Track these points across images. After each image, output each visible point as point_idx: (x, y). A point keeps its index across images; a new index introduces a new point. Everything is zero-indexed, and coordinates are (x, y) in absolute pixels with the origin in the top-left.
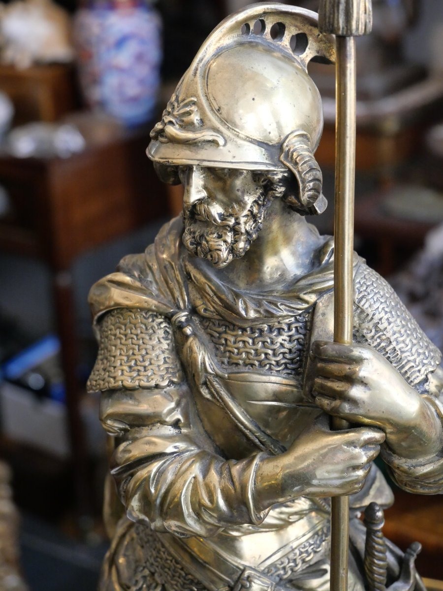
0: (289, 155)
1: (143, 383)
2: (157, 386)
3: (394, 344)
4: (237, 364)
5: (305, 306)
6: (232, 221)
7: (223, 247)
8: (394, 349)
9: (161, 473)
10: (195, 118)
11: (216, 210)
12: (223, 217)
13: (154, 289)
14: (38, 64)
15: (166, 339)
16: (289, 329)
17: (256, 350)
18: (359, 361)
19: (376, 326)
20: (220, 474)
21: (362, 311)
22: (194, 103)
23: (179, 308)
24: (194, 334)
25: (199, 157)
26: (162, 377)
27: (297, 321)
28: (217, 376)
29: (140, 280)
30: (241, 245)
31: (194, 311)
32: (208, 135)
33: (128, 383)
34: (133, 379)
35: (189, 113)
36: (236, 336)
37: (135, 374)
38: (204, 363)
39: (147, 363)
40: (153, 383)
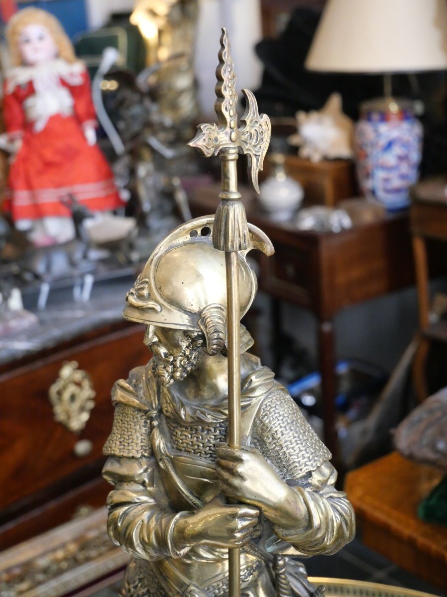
0: (204, 320)
1: (125, 454)
2: (133, 457)
3: (285, 449)
4: (181, 450)
5: (224, 417)
6: (171, 359)
7: (166, 375)
8: (285, 453)
9: (125, 514)
10: (145, 292)
11: (163, 351)
12: (166, 355)
13: (141, 393)
14: (326, 159)
15: (145, 426)
16: (215, 431)
17: (192, 442)
18: (239, 460)
19: (273, 436)
20: (157, 521)
21: (264, 425)
22: (147, 282)
23: (153, 408)
24: (159, 426)
25: (144, 318)
26: (137, 451)
27: (221, 426)
28: (167, 456)
29: (135, 386)
30: (178, 374)
31: (160, 411)
32: (151, 304)
33: (117, 453)
34: (120, 449)
35: (143, 289)
36: (182, 431)
37: (122, 447)
38: (159, 446)
39: (131, 441)
40: (131, 455)
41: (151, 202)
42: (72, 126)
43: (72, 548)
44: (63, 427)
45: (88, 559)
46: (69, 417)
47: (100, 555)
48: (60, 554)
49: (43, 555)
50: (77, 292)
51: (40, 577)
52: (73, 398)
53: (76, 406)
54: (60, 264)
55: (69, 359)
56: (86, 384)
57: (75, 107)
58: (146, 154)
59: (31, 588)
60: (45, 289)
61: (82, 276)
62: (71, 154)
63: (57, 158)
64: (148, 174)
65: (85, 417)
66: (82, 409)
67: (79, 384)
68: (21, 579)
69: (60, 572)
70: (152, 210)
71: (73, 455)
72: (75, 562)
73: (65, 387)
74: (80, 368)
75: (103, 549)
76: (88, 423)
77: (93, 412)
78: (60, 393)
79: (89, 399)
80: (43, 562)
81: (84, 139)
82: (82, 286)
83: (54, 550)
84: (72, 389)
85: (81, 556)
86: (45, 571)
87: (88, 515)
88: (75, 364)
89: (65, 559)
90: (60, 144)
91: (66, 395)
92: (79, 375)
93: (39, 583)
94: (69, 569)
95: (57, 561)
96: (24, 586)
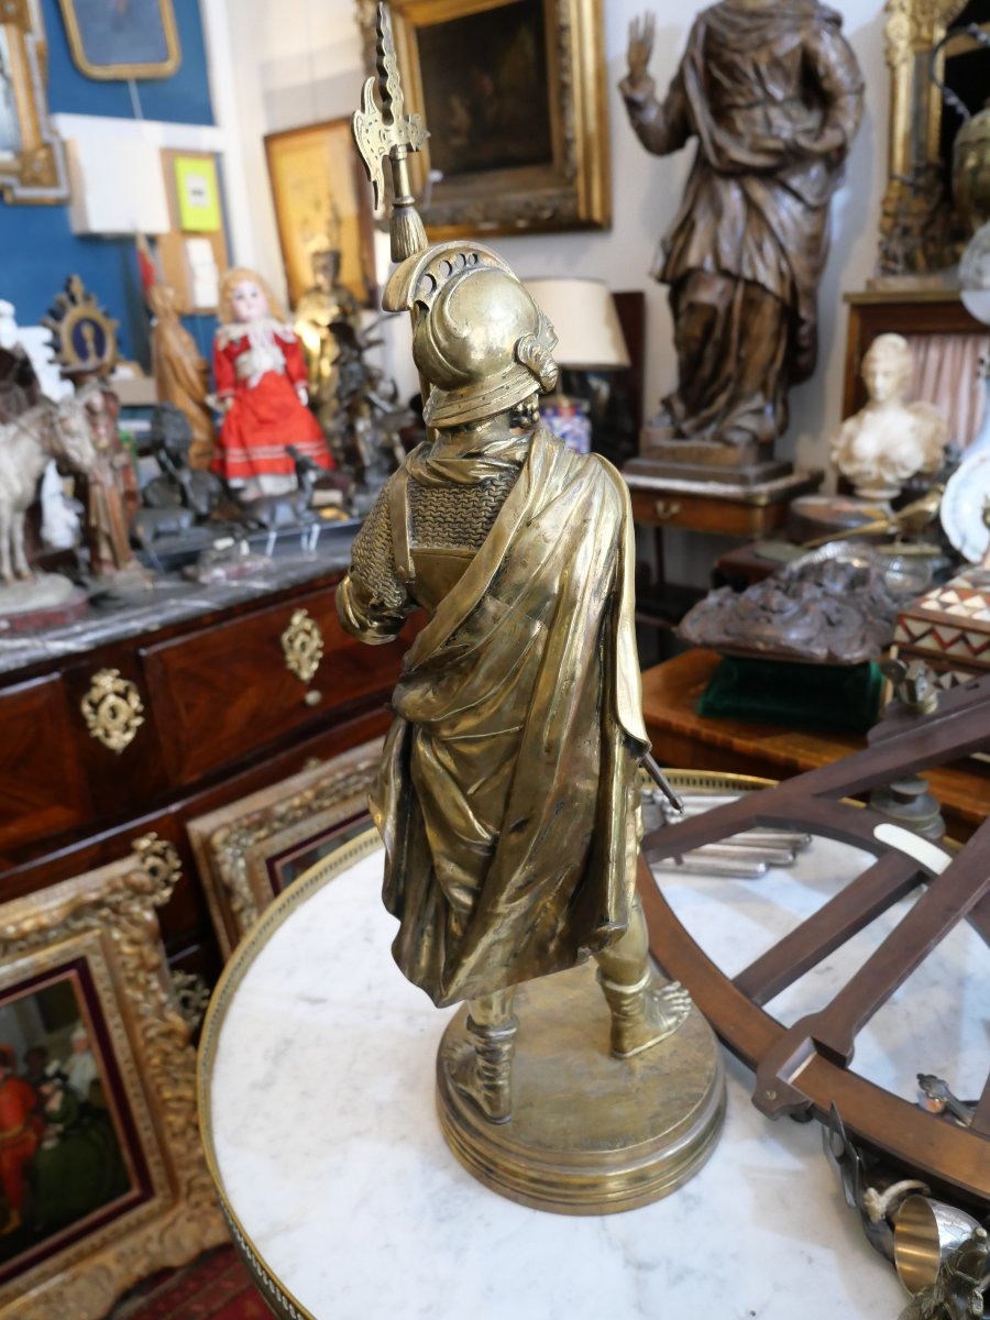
41: (372, 458)
42: (285, 384)
43: (309, 794)
44: (294, 675)
45: (322, 809)
46: (299, 667)
47: (333, 805)
48: (297, 801)
49: (281, 802)
50: (304, 540)
51: (277, 825)
52: (303, 645)
53: (306, 654)
54: (284, 514)
55: (300, 606)
56: (315, 633)
57: (286, 367)
58: (365, 408)
59: (267, 837)
60: (273, 536)
61: (310, 525)
62: (286, 412)
63: (272, 416)
64: (367, 430)
65: (315, 666)
66: (312, 658)
67: (308, 633)
68: (260, 825)
69: (295, 821)
70: (371, 466)
71: (304, 704)
72: (309, 810)
73: (296, 635)
74: (308, 617)
75: (335, 799)
76: (317, 673)
77: (322, 662)
78: (291, 641)
79: (319, 649)
80: (281, 809)
81: (297, 398)
82: (309, 535)
83: (291, 797)
84: (302, 637)
85: (315, 805)
86: (282, 819)
87: (316, 767)
88: (305, 612)
89: (301, 807)
90: (275, 401)
91: (297, 644)
92: (308, 624)
93: (274, 832)
94: (304, 818)
95: (293, 809)
96: (263, 833)
